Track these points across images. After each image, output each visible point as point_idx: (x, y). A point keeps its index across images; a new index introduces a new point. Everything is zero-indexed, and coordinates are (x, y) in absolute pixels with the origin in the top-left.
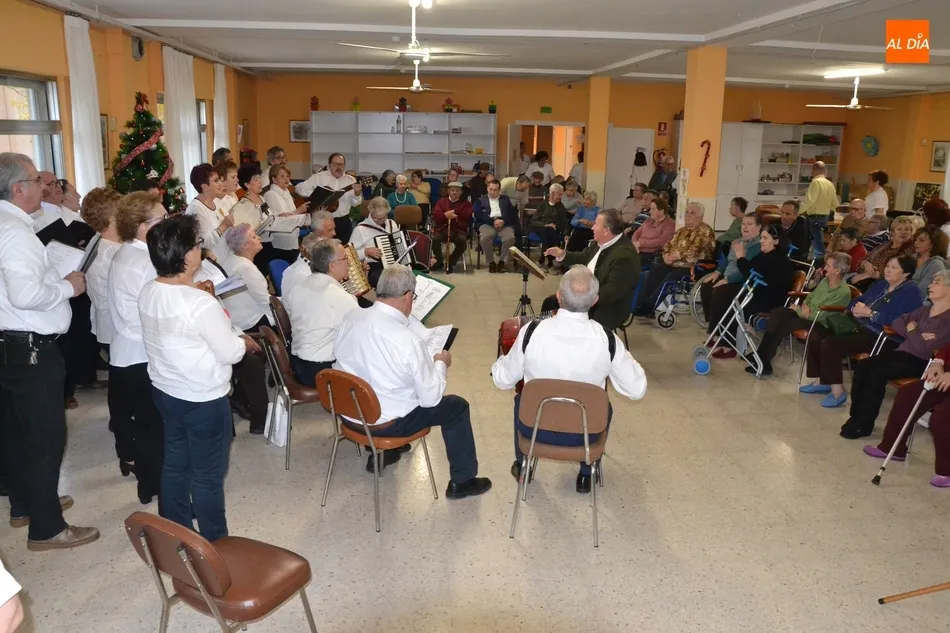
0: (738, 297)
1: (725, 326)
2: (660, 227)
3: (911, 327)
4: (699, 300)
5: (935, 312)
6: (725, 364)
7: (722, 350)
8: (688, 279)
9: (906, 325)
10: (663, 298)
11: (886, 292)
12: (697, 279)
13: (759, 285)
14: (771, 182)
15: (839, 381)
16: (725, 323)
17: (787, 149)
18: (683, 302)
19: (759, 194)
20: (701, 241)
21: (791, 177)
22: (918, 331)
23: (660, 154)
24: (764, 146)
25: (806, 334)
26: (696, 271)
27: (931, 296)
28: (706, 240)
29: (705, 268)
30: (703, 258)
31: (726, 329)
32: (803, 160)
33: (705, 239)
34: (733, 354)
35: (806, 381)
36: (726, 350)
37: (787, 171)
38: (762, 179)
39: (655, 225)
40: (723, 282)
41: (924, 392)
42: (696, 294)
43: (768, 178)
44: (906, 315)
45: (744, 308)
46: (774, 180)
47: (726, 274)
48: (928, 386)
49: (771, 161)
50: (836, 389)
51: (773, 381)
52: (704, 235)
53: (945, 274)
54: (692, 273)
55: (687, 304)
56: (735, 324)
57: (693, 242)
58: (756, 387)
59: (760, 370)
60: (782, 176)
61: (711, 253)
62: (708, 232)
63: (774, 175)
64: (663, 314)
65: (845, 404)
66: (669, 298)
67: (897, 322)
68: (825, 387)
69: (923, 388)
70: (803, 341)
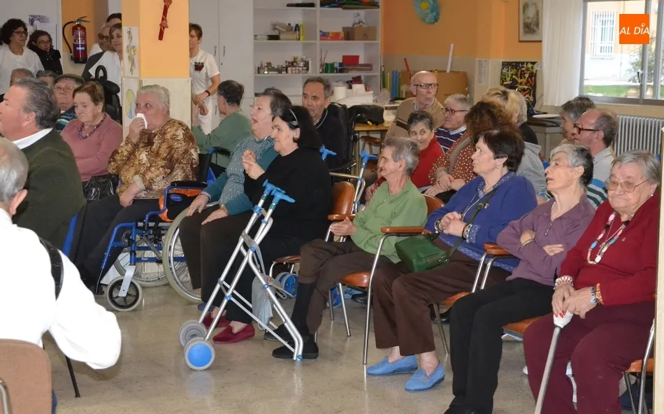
0: (247, 230)
1: (230, 283)
2: (94, 137)
3: (526, 238)
4: (180, 253)
5: (558, 211)
6: (237, 350)
7: (230, 329)
8: (156, 219)
9: (519, 237)
10: (112, 260)
11: (481, 194)
12: (172, 216)
13: (282, 201)
14: (275, 73)
15: (429, 347)
16: (229, 279)
17: (296, 17)
18: (151, 260)
19: (256, 95)
20: (171, 148)
21: (306, 64)
22: (537, 244)
23: (75, 29)
24: (257, 12)
25: (366, 279)
26: (169, 203)
27: (551, 187)
28: (180, 146)
29: (183, 196)
30: (179, 179)
31: (232, 288)
32: (324, 36)
33: (176, 145)
34: (249, 332)
35: (376, 354)
36: (237, 326)
37: (299, 54)
38: (259, 70)
39: (84, 133)
40: (220, 214)
41: (557, 331)
42: (173, 244)
43: (269, 67)
44: (516, 222)
45: (261, 245)
46: (279, 70)
47: (223, 200)
48: (560, 322)
49: (272, 38)
50: (427, 359)
51: (321, 364)
52: (174, 138)
53: (566, 150)
54: (162, 206)
55: (159, 261)
56: (249, 273)
57: (157, 154)
58: (296, 378)
59: (298, 350)
60: (292, 64)
61: (192, 169)
62: (180, 133)
63: (278, 62)
64: (118, 284)
65: (443, 383)
66: (124, 258)
67: (504, 235)
68: (408, 361)
69: (554, 326)
70: (364, 290)
